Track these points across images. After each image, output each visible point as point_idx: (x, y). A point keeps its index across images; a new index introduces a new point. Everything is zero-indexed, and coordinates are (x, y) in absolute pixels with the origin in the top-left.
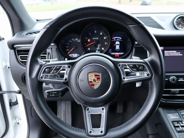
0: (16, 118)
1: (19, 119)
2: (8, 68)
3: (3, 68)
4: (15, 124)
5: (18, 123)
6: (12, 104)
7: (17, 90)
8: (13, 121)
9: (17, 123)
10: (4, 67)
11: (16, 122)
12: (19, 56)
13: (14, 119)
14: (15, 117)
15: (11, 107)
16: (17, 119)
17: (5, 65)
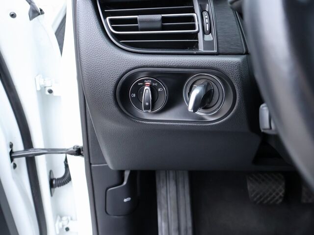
0: (61, 217)
1: (69, 218)
2: (48, 93)
3: (37, 91)
4: (61, 230)
5: (67, 229)
6: (54, 182)
7: (73, 146)
8: (57, 224)
9: (65, 227)
10: (39, 89)
11: (63, 226)
12: (108, 18)
13: (59, 217)
14: (59, 215)
15: (52, 189)
16: (64, 218)
17: (42, 83)
